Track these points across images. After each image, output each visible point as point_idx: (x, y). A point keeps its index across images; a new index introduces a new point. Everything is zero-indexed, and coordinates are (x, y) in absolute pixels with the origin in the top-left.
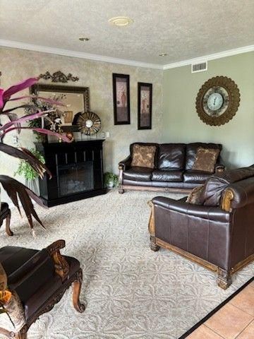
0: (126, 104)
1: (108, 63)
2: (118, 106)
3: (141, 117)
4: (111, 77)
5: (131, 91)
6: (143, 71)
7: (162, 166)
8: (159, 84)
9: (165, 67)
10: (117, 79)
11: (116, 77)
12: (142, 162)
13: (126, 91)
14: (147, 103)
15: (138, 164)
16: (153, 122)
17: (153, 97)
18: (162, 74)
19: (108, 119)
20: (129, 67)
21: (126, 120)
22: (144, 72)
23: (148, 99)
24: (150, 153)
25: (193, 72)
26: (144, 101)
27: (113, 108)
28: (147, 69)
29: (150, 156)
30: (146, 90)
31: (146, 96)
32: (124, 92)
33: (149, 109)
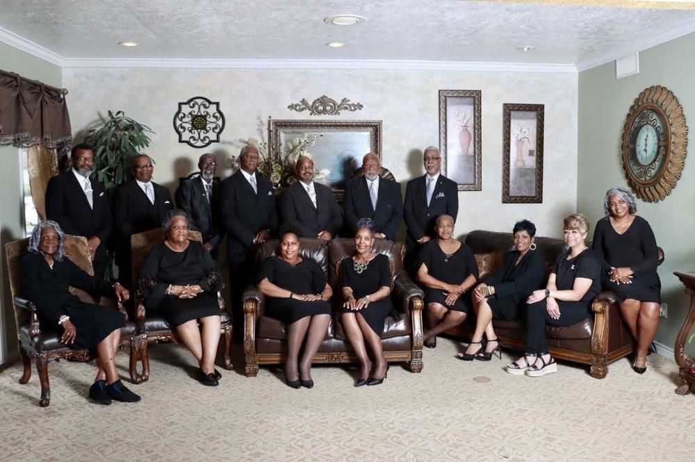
0: (471, 149)
2: (449, 150)
3: (513, 175)
6: (518, 79)
8: (566, 105)
10: (449, 100)
11: (445, 96)
13: (471, 123)
18: (573, 82)
20: (480, 74)
21: (472, 181)
22: (522, 82)
23: (532, 139)
26: (518, 141)
28: (529, 74)
30: (527, 118)
31: (525, 132)
32: (466, 126)
33: (534, 158)
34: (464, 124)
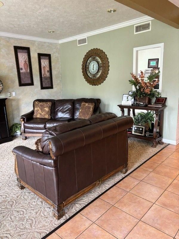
0: (28, 70)
1: (9, 38)
2: (21, 71)
3: (43, 79)
4: (13, 49)
5: (32, 60)
6: (41, 44)
7: (57, 117)
8: (57, 55)
9: (61, 42)
10: (18, 50)
11: (17, 49)
12: (41, 114)
13: (27, 60)
14: (47, 69)
15: (38, 116)
16: (54, 83)
17: (52, 64)
18: (59, 47)
19: (13, 82)
20: (28, 41)
21: (30, 82)
22: (43, 45)
23: (48, 66)
24: (47, 107)
25: (78, 45)
26: (44, 67)
27: (17, 73)
28: (45, 43)
29: (47, 109)
30: (46, 59)
31: (46, 64)
32: (26, 61)
33: (49, 73)
34: (25, 61)
